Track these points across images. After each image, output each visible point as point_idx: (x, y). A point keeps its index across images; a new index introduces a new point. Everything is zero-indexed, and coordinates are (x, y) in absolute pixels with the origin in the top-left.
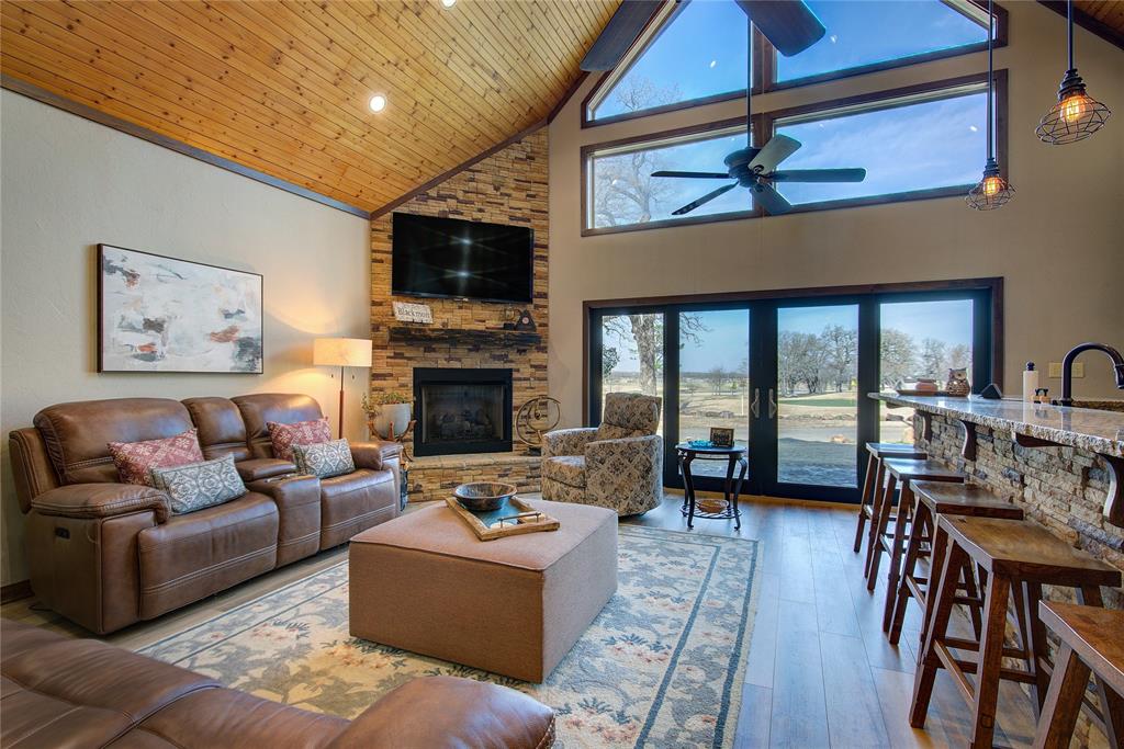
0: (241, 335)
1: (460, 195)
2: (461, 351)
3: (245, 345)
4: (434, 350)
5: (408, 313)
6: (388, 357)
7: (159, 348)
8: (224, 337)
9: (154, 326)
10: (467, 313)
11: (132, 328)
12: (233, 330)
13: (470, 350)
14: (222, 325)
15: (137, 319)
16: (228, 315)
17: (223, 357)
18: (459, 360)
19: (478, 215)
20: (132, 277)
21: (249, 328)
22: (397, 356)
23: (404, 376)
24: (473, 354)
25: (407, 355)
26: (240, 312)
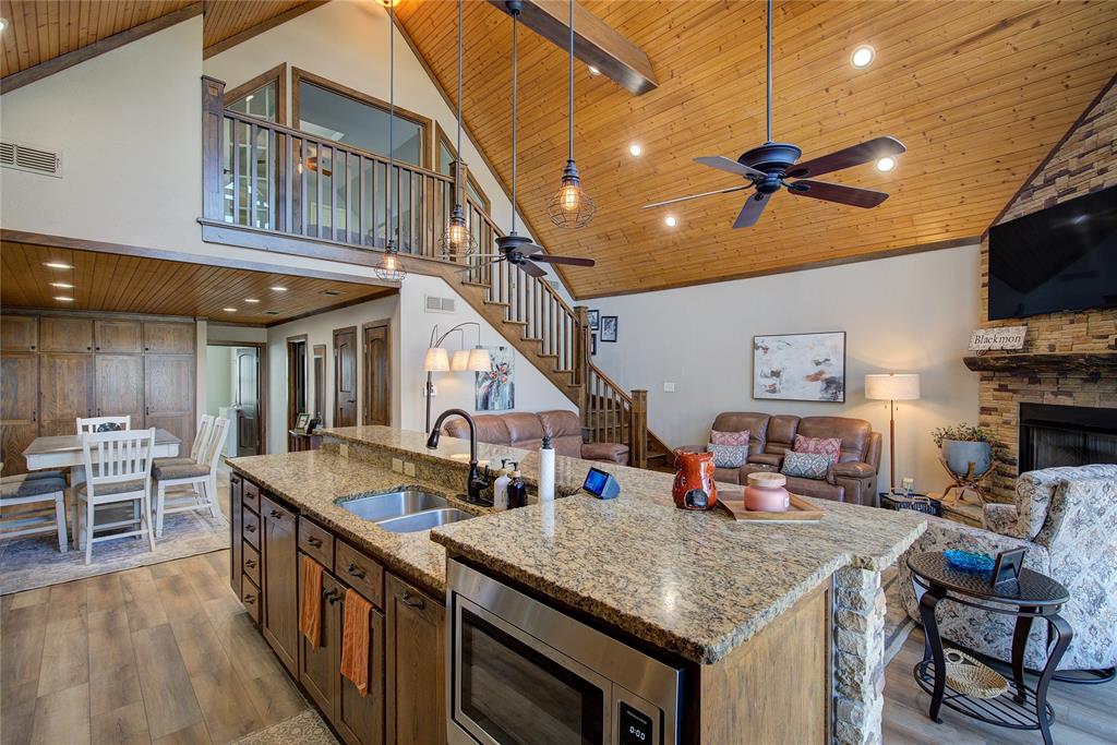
0: (827, 376)
1: (1073, 165)
2: (1071, 383)
3: (829, 382)
4: (1039, 381)
5: (988, 341)
6: (995, 390)
7: (777, 386)
8: (815, 378)
9: (776, 374)
10: (1080, 328)
11: (766, 377)
12: (821, 373)
13: (1085, 381)
14: (814, 370)
15: (768, 371)
16: (818, 364)
17: (815, 391)
18: (1069, 394)
19: (1096, 181)
20: (766, 349)
21: (834, 371)
22: (1003, 388)
23: (1008, 411)
24: (1089, 386)
25: (1010, 387)
26: (827, 360)
